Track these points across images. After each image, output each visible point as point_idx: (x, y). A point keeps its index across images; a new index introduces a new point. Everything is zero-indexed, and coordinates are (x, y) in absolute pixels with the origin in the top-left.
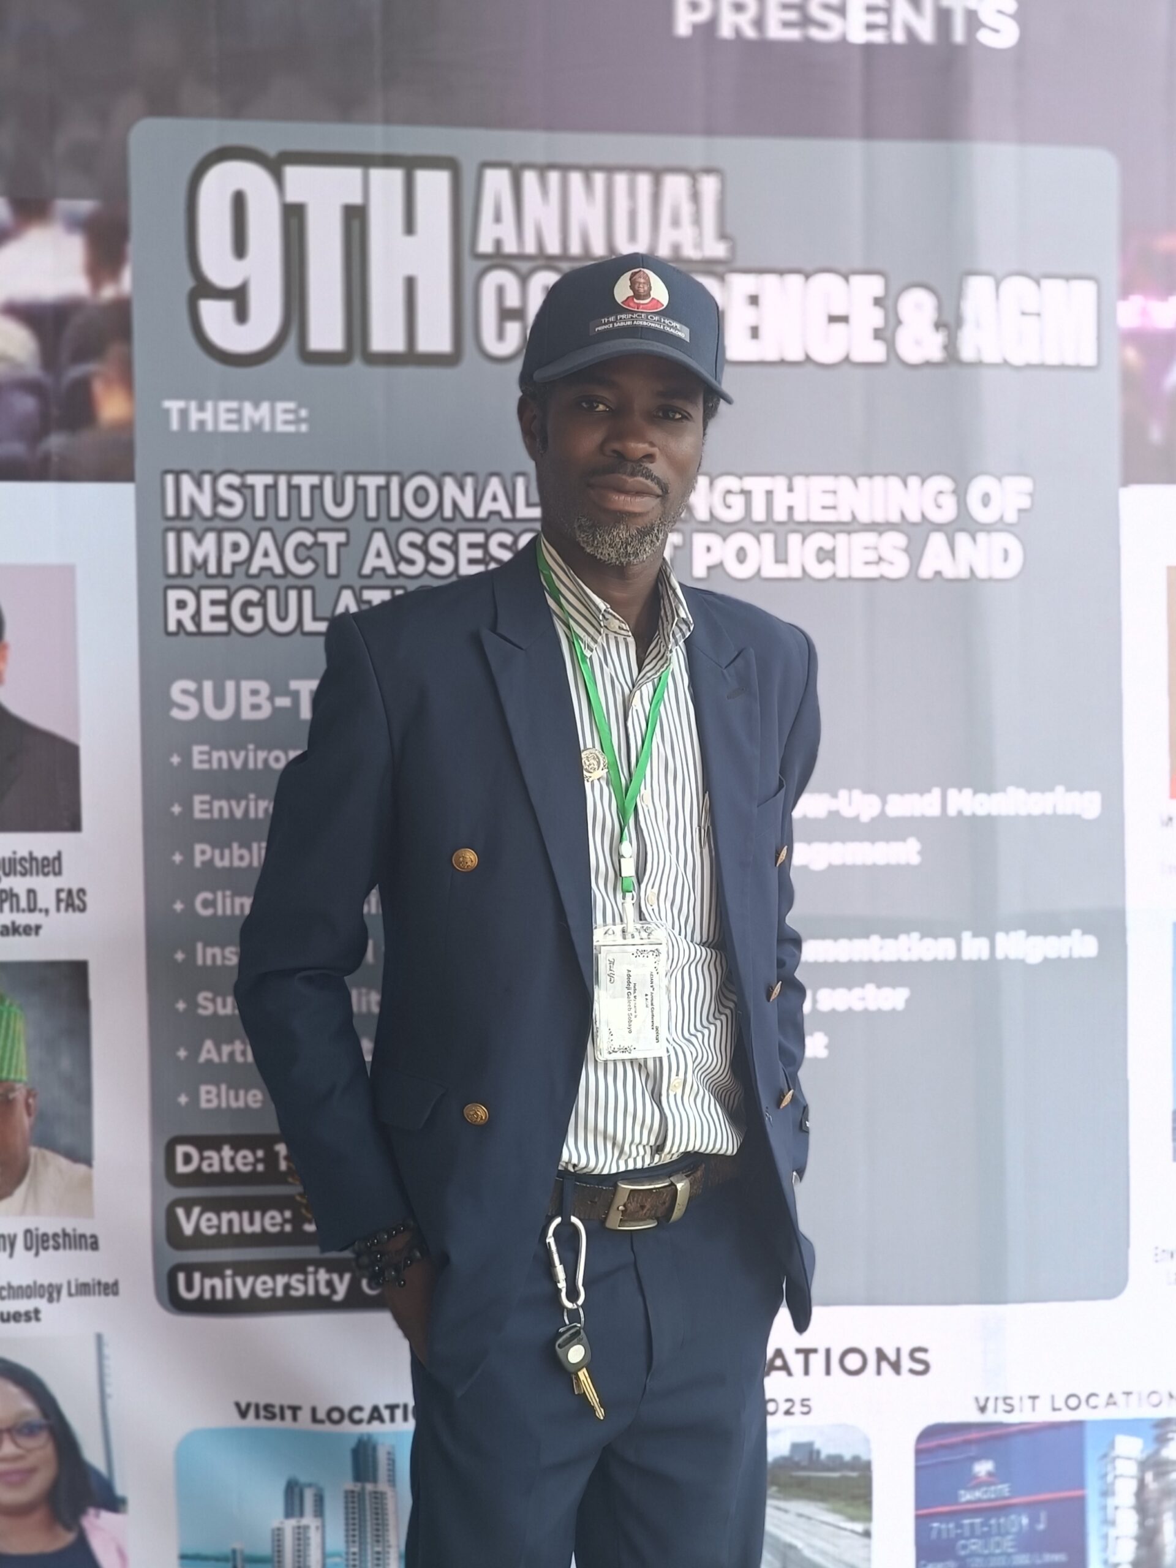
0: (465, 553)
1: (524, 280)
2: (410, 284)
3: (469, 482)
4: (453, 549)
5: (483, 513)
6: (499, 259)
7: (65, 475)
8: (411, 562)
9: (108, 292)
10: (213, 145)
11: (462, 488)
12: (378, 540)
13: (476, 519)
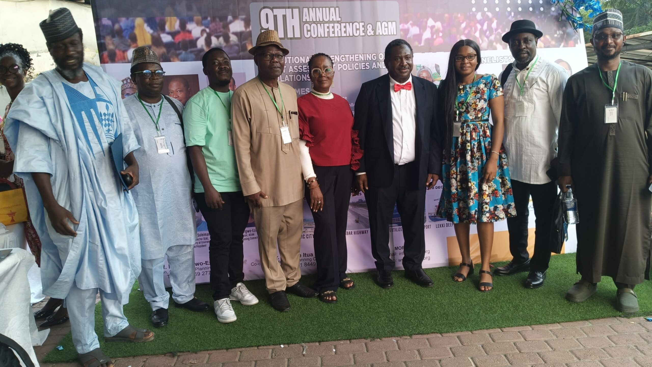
0: (304, 69)
1: (310, 26)
2: (293, 26)
3: (304, 57)
4: (302, 68)
5: (306, 62)
6: (306, 22)
7: (243, 59)
8: (296, 70)
9: (248, 30)
10: (262, 6)
11: (303, 58)
12: (291, 67)
13: (305, 63)
